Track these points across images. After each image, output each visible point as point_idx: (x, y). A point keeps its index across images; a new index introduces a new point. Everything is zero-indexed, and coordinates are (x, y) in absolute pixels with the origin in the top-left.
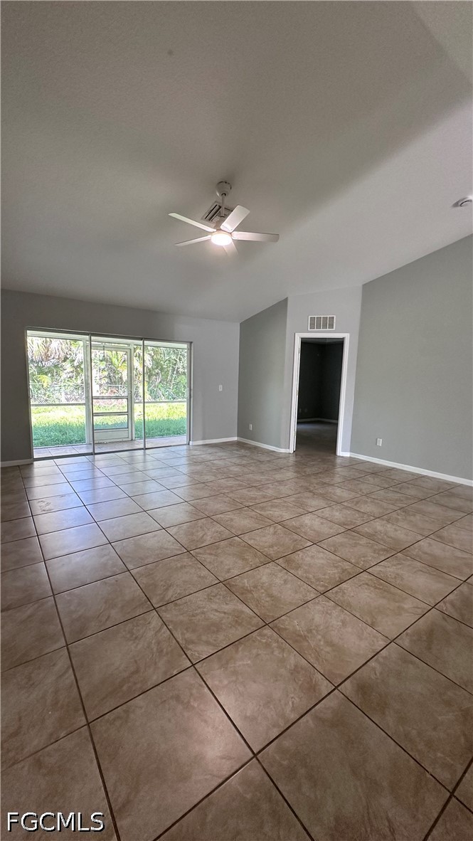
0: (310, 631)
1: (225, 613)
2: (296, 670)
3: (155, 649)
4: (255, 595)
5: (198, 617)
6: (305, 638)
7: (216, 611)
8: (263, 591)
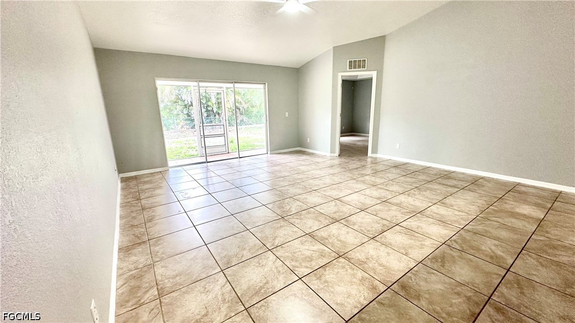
0: (367, 259)
1: (313, 251)
2: (363, 280)
3: (275, 271)
4: (330, 241)
5: (298, 253)
6: (365, 263)
7: (308, 250)
8: (334, 238)
